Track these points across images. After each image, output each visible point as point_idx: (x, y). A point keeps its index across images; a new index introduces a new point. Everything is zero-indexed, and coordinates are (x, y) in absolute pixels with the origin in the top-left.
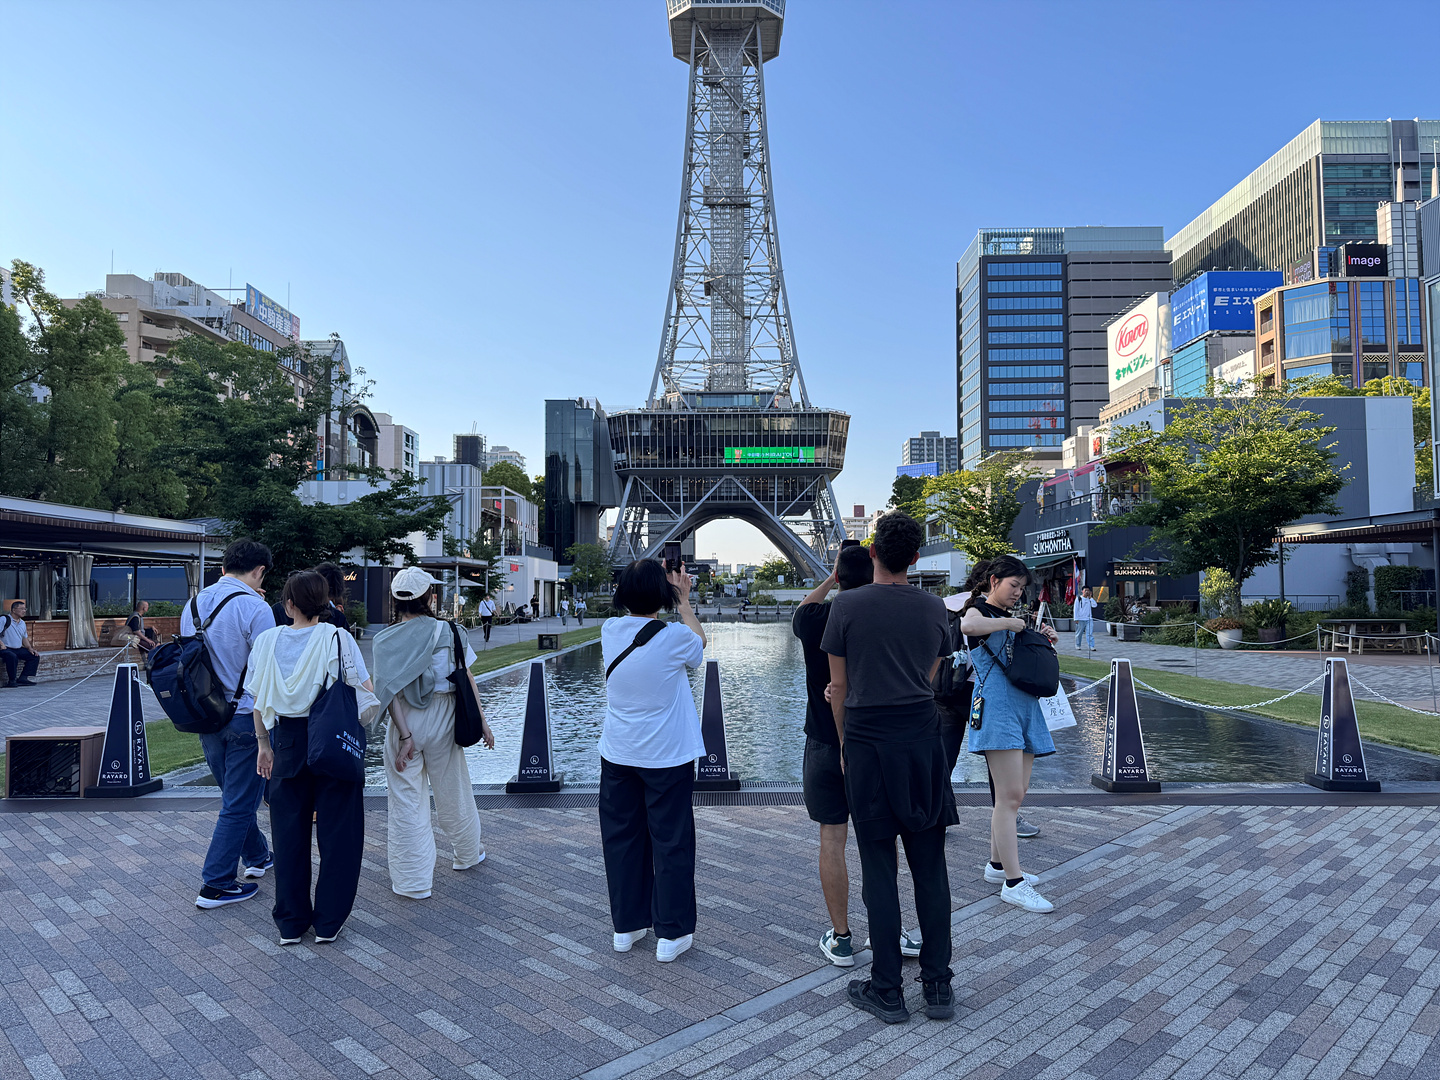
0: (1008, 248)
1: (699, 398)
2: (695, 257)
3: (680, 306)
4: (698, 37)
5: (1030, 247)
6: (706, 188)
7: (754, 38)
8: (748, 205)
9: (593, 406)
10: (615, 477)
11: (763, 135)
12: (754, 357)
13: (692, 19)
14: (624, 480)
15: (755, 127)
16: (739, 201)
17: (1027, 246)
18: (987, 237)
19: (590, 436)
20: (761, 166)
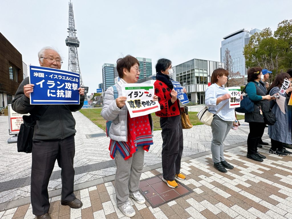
5: (110, 66)
7: (76, 45)
8: (76, 64)
15: (76, 55)
18: (105, 64)
20: (77, 59)
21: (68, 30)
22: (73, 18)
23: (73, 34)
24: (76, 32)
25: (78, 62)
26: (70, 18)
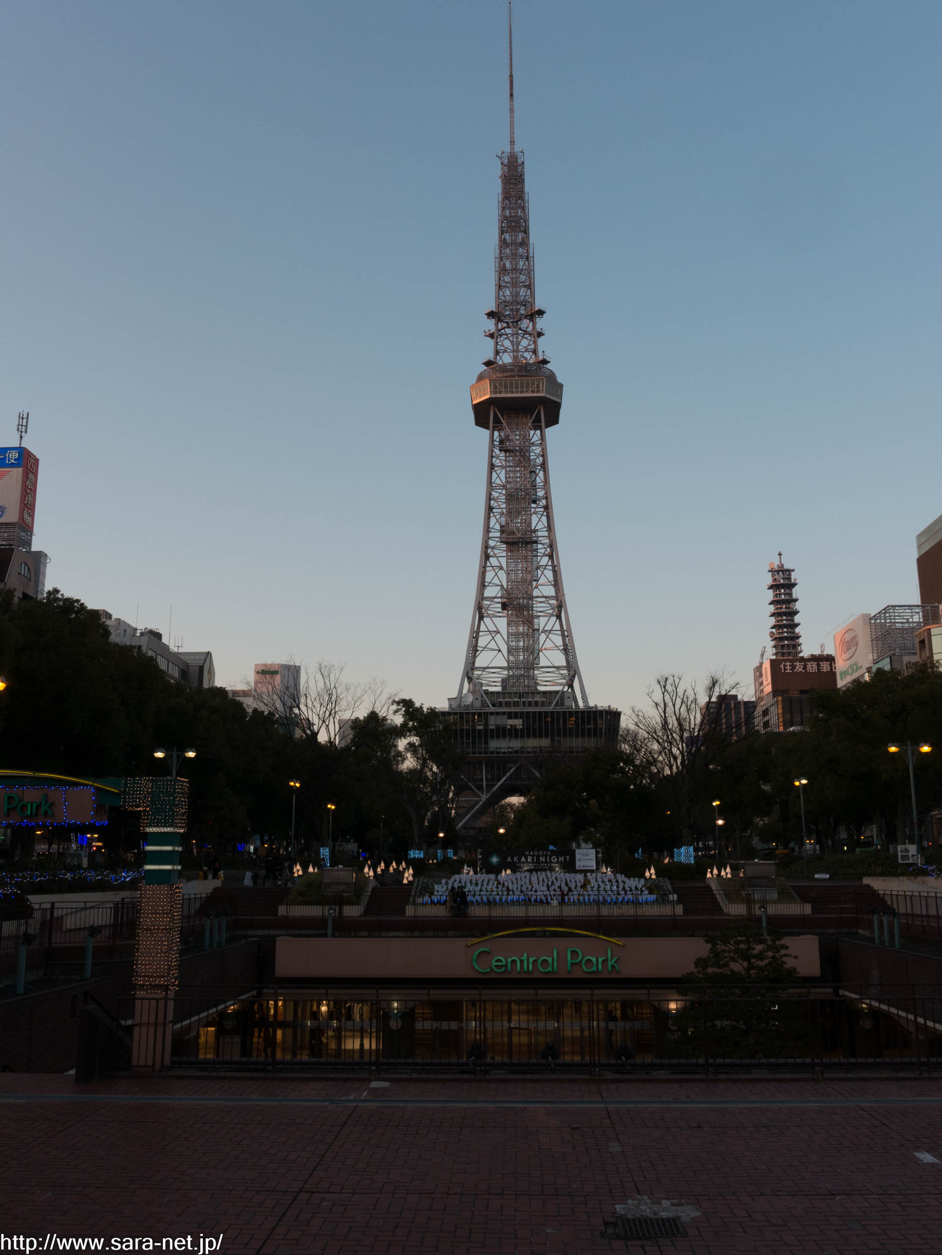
1: (498, 698)
2: (495, 580)
4: (495, 416)
6: (502, 527)
7: (538, 416)
8: (536, 542)
12: (542, 663)
13: (491, 404)
15: (540, 480)
16: (529, 539)
21: (490, 325)
22: (525, 243)
23: (524, 343)
24: (541, 323)
25: (550, 528)
26: (503, 243)
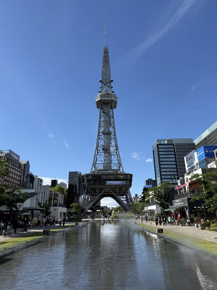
0: (162, 142)
1: (101, 171)
2: (100, 143)
3: (98, 153)
4: (101, 105)
5: (167, 142)
6: (103, 131)
7: (112, 105)
8: (111, 134)
9: (79, 173)
10: (83, 188)
11: (114, 122)
12: (112, 162)
13: (100, 101)
14: (85, 188)
15: (112, 120)
16: (109, 133)
17: (166, 142)
18: (158, 141)
19: (78, 179)
20: (113, 127)
25: (114, 132)
